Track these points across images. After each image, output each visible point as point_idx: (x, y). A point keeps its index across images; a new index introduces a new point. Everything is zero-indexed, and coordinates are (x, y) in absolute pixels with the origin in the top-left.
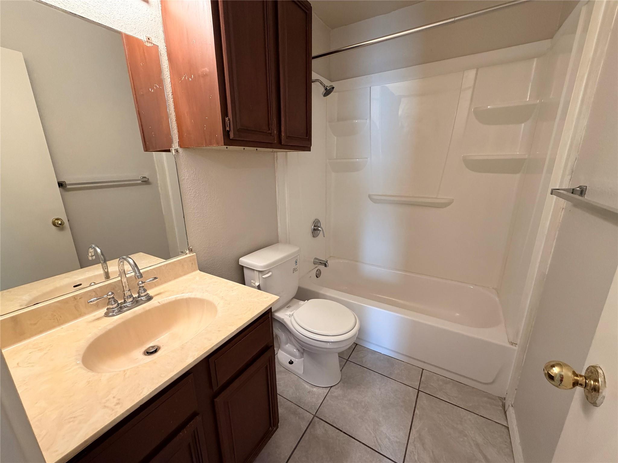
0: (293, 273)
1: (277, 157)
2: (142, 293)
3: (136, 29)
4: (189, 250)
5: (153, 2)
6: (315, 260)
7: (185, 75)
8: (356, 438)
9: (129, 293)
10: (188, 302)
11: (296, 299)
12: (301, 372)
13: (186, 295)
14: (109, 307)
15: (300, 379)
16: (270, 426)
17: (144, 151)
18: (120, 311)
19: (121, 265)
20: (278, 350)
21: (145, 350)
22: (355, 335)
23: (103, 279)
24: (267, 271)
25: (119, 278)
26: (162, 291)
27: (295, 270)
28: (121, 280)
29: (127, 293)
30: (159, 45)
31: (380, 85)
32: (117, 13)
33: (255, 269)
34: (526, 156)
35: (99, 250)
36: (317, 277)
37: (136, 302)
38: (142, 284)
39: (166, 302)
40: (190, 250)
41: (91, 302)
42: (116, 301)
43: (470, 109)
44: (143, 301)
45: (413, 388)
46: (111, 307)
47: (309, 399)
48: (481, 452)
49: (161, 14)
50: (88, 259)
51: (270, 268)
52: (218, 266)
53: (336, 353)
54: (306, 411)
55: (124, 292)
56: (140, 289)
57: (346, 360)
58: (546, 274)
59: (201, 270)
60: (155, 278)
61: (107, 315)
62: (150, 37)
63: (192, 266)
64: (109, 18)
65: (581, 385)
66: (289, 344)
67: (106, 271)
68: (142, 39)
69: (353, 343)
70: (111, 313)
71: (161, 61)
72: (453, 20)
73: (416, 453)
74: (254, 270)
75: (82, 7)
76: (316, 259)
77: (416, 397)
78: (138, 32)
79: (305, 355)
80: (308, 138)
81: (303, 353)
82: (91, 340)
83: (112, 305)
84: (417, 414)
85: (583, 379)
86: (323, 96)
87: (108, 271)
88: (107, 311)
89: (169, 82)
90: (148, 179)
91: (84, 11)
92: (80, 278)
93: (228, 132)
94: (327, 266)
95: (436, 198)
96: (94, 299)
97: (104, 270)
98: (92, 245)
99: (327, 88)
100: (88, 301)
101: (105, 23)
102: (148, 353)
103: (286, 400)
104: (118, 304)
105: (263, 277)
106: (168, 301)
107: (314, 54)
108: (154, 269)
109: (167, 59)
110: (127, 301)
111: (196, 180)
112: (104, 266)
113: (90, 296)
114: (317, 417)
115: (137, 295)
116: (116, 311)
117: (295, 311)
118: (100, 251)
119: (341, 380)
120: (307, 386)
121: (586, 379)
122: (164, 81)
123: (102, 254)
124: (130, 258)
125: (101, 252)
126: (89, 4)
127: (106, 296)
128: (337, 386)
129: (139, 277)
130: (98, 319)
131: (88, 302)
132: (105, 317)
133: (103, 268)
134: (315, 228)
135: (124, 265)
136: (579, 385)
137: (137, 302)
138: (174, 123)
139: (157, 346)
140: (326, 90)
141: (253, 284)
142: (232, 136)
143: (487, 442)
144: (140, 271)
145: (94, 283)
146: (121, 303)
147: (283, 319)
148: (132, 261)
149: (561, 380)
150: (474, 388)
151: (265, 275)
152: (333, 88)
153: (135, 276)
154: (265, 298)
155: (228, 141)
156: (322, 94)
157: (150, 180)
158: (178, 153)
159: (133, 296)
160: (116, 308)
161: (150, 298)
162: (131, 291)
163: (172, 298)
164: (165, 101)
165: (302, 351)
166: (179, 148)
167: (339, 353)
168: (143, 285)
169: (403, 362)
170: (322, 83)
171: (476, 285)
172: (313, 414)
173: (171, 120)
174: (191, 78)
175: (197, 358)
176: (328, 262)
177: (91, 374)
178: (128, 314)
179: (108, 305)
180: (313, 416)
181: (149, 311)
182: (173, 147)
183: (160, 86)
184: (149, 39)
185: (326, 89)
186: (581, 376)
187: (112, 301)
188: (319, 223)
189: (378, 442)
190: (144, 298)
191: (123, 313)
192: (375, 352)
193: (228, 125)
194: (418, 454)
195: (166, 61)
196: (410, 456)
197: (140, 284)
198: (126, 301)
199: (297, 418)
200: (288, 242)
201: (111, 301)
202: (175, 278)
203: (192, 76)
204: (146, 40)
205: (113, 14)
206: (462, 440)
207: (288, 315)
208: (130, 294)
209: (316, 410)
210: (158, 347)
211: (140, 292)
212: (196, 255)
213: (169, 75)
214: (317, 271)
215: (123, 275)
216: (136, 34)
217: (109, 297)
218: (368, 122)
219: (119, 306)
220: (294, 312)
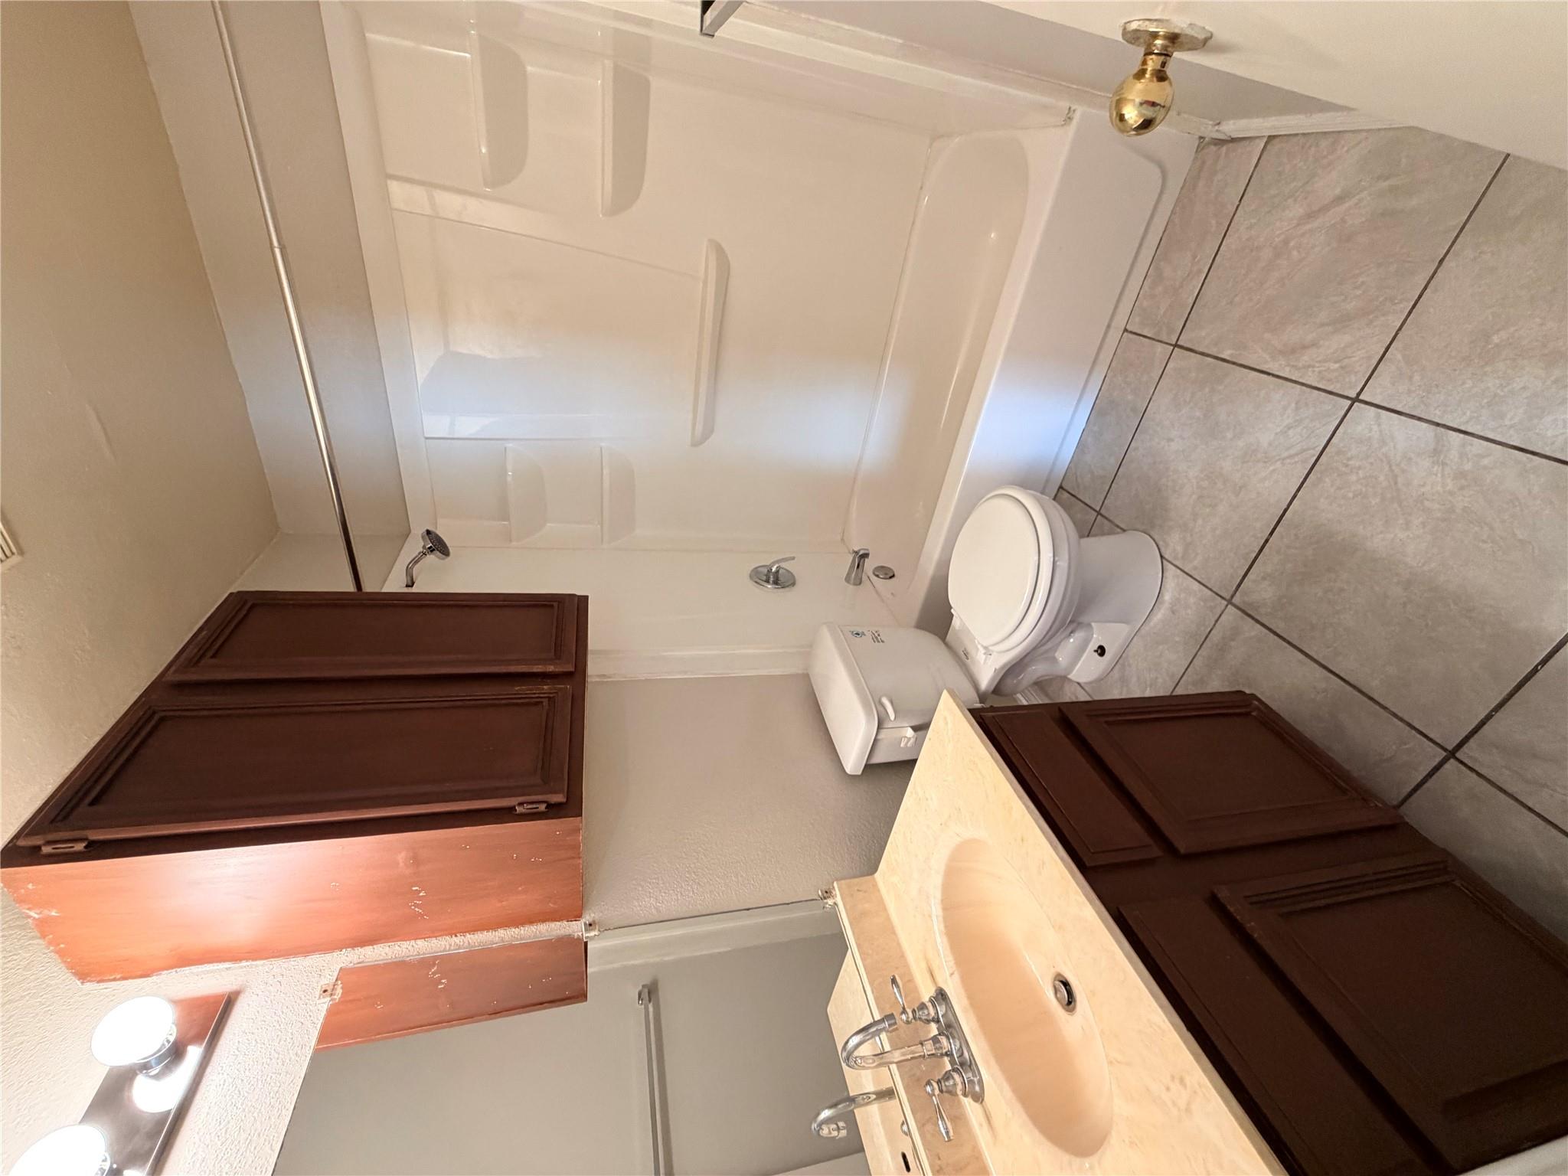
0: (883, 641)
1: (599, 676)
2: (929, 1014)
3: (302, 1020)
4: (825, 898)
5: (236, 979)
6: (852, 581)
7: (412, 906)
8: (1285, 507)
9: (929, 1045)
10: (950, 907)
11: (948, 637)
12: (1122, 631)
13: (937, 910)
14: (959, 1093)
15: (1143, 631)
16: (1247, 714)
17: (586, 1000)
18: (970, 1066)
19: (863, 1064)
20: (1070, 680)
21: (1064, 1008)
22: (1035, 497)
23: (895, 1102)
24: (880, 709)
25: (894, 1067)
26: (923, 965)
27: (876, 638)
28: (896, 1063)
29: (929, 1048)
30: (339, 967)
31: (421, 415)
32: (267, 1066)
33: (873, 738)
34: (609, 64)
35: (826, 1114)
36: (893, 576)
37: (950, 1028)
38: (908, 1014)
39: (951, 958)
40: (825, 895)
41: (947, 1133)
42: (947, 1076)
43: (485, 197)
44: (949, 1013)
45: (1169, 358)
46: (960, 1087)
47: (1189, 611)
48: (1324, 209)
49: (264, 961)
50: (845, 1137)
51: (873, 702)
52: (865, 826)
53: (1079, 543)
54: (1217, 621)
55: (926, 1056)
56: (920, 1019)
57: (1097, 516)
58: (900, 41)
59: (873, 869)
60: (894, 981)
61: (979, 1098)
62: (319, 988)
63: (865, 892)
64: (279, 1085)
65: (1164, 64)
66: (1056, 655)
67: (874, 1096)
68: (325, 1007)
69: (1053, 502)
70: (974, 1088)
71: (376, 963)
72: (277, 252)
73: (1324, 364)
74: (876, 740)
75: (258, 1149)
76: (848, 579)
77: (1193, 354)
78: (310, 1016)
79: (1084, 619)
80: (555, 604)
81: (1079, 624)
82: (1037, 1133)
83: (955, 1085)
84: (1232, 354)
85: (1152, 59)
86: (449, 558)
87: (873, 1093)
88: (970, 1096)
89: (426, 943)
90: (644, 986)
91: (267, 1143)
92: (890, 1159)
93: (550, 806)
94: (866, 552)
95: (705, 283)
96: (941, 1126)
97: (872, 1101)
98: (813, 1127)
99: (429, 548)
100: (946, 1139)
101: (293, 1095)
102: (1069, 1003)
103: (1189, 670)
104: (954, 1070)
105: (892, 717)
106: (948, 952)
107: (350, 587)
108: (871, 984)
109: (371, 947)
110: (947, 1050)
111: (658, 878)
112: (862, 1102)
113: (933, 1135)
114: (1232, 596)
115: (934, 1026)
116: (970, 1075)
117: (976, 641)
118: (826, 1111)
119: (1145, 533)
120: (1159, 616)
121: (1152, 53)
122: (424, 954)
123: (834, 1106)
124: (847, 1042)
125: (830, 1107)
126: (249, 1132)
127: (934, 1098)
128: (1161, 543)
129: (893, 1021)
130: (988, 1118)
131: (948, 1141)
132: (984, 1103)
133: (868, 1104)
134: (772, 579)
135: (864, 1057)
136: (1164, 69)
137: (949, 1026)
138: (522, 932)
139: (1055, 980)
140: (434, 550)
141: (909, 743)
142: (559, 798)
143: (1302, 192)
144: (876, 1019)
145: (903, 1124)
146: (952, 1062)
147: (995, 670)
148: (854, 1038)
149: (1153, 104)
150: (1172, 211)
151: (887, 713)
152: (428, 532)
153: (891, 1032)
154: (947, 723)
155: (569, 806)
156: (443, 559)
157: (647, 981)
158: (594, 921)
159: (935, 1036)
160: (963, 1077)
161: (940, 996)
162: (923, 1039)
163: (941, 942)
164: (471, 954)
165: (1075, 625)
166: (583, 921)
167: (1081, 536)
168: (909, 1011)
169: (1105, 377)
170: (414, 559)
171: (921, 188)
172: (1227, 606)
173: (517, 939)
174: (420, 892)
175: (1084, 894)
176: (856, 549)
177: (1114, 1140)
178: (979, 1049)
179: (956, 1095)
180: (1229, 606)
181: (971, 997)
182: (580, 934)
183: (434, 964)
184: (325, 991)
185: (431, 550)
186: (1144, 63)
187: (947, 1084)
188: (760, 569)
189: (1297, 454)
190: (941, 1010)
191: (974, 1059)
192: (1081, 446)
193: (534, 806)
194: (1325, 361)
195: (376, 951)
196: (1329, 380)
197: (908, 1018)
198: (946, 1053)
199: (1233, 644)
200: (808, 650)
201: (945, 1085)
202: (894, 933)
203: (414, 889)
204: (329, 999)
205: (269, 1077)
206: (1295, 253)
207: (986, 660)
208: (931, 1041)
209: (1217, 597)
210: (1057, 978)
211: (926, 1017)
212: (837, 880)
213: (408, 942)
214: (877, 576)
215: (887, 1058)
216: (315, 1021)
217: (937, 1092)
218: (511, 445)
219: (959, 1067)
220: (979, 643)
